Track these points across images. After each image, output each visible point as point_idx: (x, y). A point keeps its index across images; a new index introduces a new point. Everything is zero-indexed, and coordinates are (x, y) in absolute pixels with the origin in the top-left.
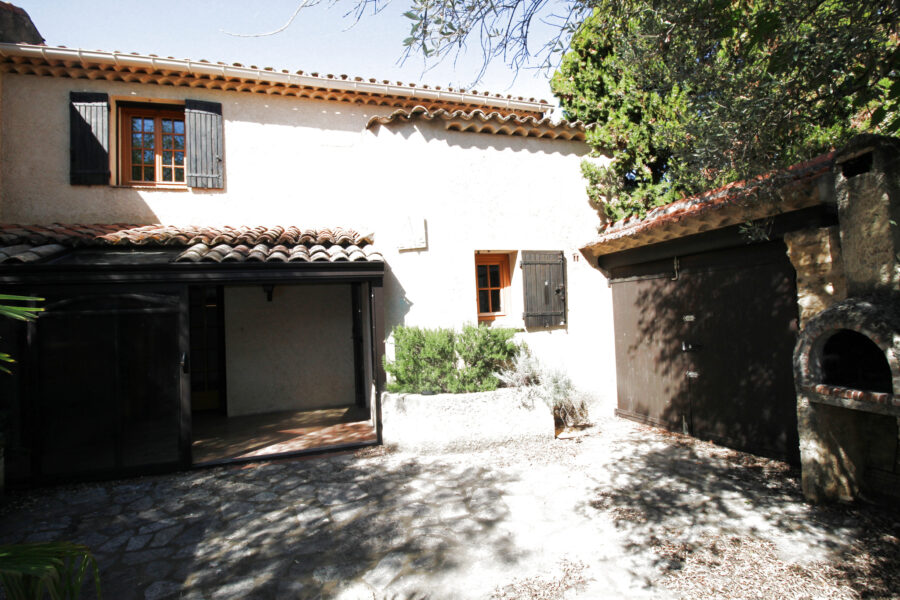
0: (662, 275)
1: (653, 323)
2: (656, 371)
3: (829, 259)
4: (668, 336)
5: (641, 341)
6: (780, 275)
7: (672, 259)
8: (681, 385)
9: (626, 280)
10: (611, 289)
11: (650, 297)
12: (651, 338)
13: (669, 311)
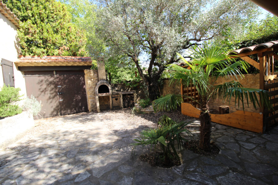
0: (49, 75)
1: (45, 89)
2: (47, 102)
3: (92, 75)
4: (52, 92)
5: (40, 95)
6: (82, 77)
7: (53, 71)
8: (57, 104)
9: (33, 75)
10: (24, 78)
11: (44, 82)
12: (45, 93)
13: (52, 85)
